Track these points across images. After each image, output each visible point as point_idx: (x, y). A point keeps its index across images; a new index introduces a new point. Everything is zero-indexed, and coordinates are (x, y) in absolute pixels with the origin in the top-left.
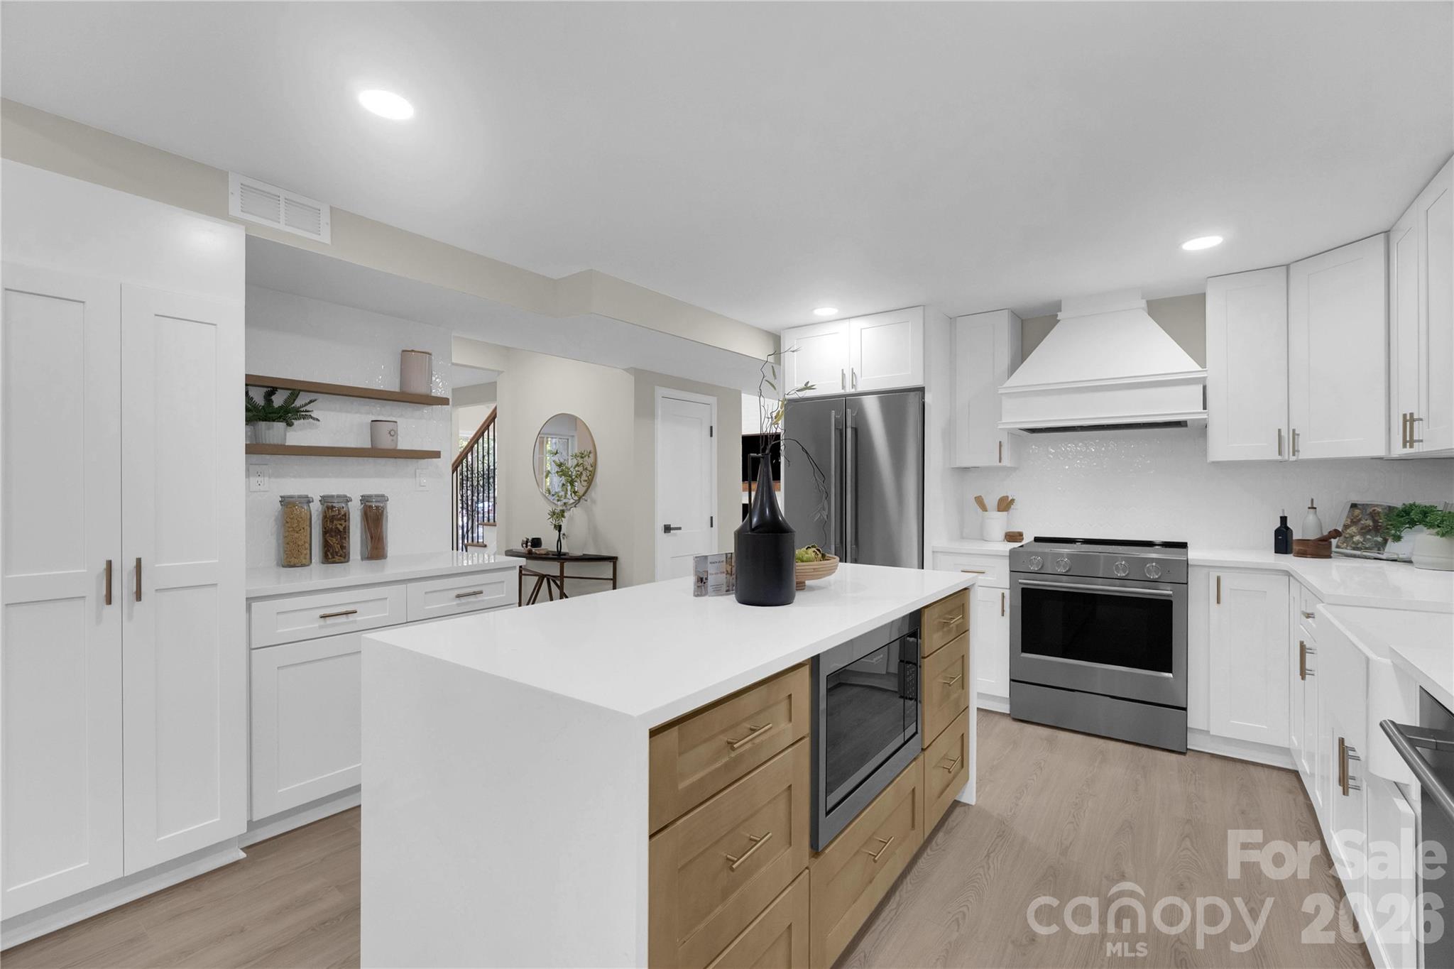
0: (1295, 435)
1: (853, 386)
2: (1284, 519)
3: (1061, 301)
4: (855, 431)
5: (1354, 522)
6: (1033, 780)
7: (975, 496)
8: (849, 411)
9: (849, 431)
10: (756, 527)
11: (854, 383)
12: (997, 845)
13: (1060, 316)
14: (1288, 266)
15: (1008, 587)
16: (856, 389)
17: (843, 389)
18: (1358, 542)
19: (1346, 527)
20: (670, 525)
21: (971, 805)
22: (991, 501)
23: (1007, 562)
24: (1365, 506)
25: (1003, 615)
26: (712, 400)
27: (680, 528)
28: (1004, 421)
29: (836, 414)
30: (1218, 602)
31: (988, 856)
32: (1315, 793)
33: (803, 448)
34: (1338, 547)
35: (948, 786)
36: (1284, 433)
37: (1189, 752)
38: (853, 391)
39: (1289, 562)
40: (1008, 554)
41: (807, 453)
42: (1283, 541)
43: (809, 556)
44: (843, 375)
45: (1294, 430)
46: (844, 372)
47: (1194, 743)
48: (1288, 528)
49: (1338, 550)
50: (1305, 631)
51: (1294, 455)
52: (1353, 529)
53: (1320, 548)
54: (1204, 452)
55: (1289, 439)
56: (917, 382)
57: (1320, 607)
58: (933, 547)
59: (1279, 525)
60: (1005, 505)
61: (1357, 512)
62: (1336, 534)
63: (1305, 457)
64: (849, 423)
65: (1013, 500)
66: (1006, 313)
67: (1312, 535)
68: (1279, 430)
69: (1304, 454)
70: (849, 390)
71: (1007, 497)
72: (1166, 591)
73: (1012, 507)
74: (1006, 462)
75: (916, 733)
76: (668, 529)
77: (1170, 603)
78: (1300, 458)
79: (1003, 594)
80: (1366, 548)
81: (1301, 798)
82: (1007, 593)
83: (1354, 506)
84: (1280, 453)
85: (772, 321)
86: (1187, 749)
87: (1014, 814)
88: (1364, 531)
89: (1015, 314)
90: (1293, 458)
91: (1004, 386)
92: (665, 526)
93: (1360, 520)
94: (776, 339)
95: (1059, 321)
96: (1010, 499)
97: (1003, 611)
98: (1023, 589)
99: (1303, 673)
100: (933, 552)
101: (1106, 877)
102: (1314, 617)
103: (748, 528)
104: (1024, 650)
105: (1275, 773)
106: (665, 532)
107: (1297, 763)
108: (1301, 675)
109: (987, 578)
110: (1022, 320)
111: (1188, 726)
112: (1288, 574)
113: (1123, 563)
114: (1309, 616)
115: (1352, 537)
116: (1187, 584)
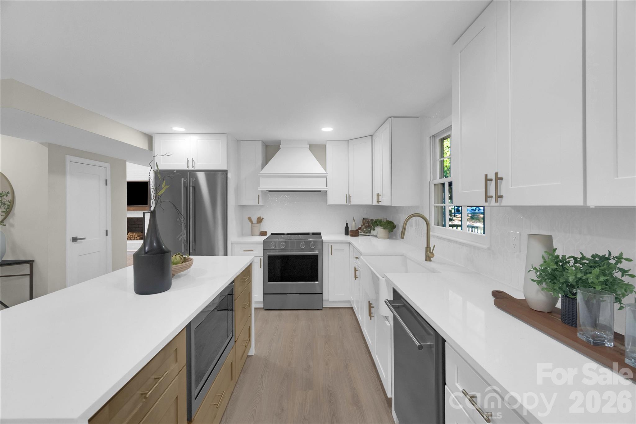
0: (350, 197)
1: (193, 167)
2: (347, 224)
3: (281, 141)
4: (194, 188)
5: (364, 224)
6: (275, 336)
7: (248, 217)
8: (191, 178)
9: (191, 188)
10: (148, 252)
11: (194, 165)
12: (265, 371)
13: (281, 146)
14: (348, 140)
15: (263, 256)
16: (194, 168)
17: (188, 167)
18: (365, 231)
19: (362, 226)
20: (77, 237)
21: (253, 356)
22: (255, 220)
23: (262, 245)
24: (366, 219)
25: (261, 268)
26: (108, 165)
27: (84, 239)
28: (260, 187)
29: (184, 180)
30: (331, 254)
31: (262, 378)
32: (359, 317)
33: (173, 205)
34: (360, 232)
35: (244, 353)
36: (347, 196)
37: (323, 309)
38: (193, 169)
39: (349, 238)
40: (263, 242)
41: (175, 207)
42: (347, 232)
43: (177, 260)
44: (188, 161)
45: (350, 195)
46: (188, 159)
47: (325, 305)
48: (348, 227)
49: (360, 233)
50: (355, 263)
51: (350, 203)
52: (363, 227)
53: (355, 234)
54: (326, 200)
55: (348, 198)
56: (224, 168)
57: (361, 257)
58: (231, 241)
59: (346, 226)
60: (260, 220)
61: (364, 221)
62: (360, 229)
63: (353, 204)
64: (191, 184)
65: (263, 218)
66: (260, 143)
67: (354, 229)
68: (346, 195)
69: (352, 203)
70: (191, 168)
71: (261, 217)
72: (316, 252)
73: (263, 221)
74: (261, 203)
75: (233, 336)
76: (75, 239)
77: (317, 256)
78: (352, 204)
79: (261, 259)
80: (367, 232)
81: (354, 317)
82: (262, 258)
83: (364, 219)
84: (346, 203)
85: (149, 129)
86: (323, 308)
87: (270, 354)
88: (366, 227)
89: (264, 143)
90: (349, 204)
91: (261, 173)
92: (73, 238)
93: (365, 223)
94: (150, 139)
95: (280, 148)
96: (261, 218)
97: (261, 266)
98: (268, 256)
99: (356, 277)
100: (231, 243)
101: (304, 370)
102: (358, 259)
103: (143, 253)
104: (269, 281)
105: (347, 309)
106: (73, 242)
107: (352, 305)
108: (355, 278)
109: (254, 253)
110: (266, 145)
111: (323, 299)
112: (349, 243)
113: (303, 243)
114: (357, 258)
115: (363, 229)
116: (322, 249)
